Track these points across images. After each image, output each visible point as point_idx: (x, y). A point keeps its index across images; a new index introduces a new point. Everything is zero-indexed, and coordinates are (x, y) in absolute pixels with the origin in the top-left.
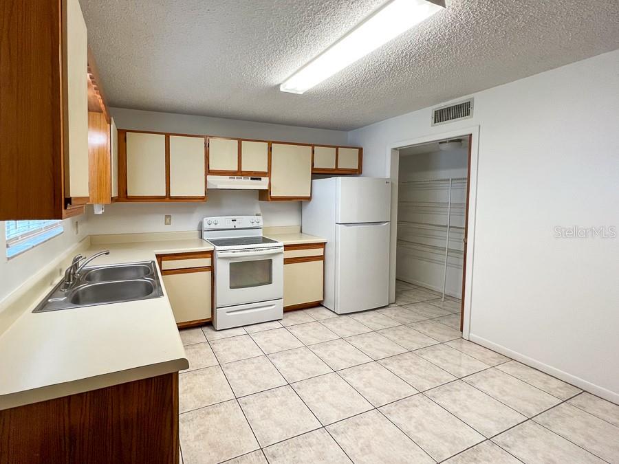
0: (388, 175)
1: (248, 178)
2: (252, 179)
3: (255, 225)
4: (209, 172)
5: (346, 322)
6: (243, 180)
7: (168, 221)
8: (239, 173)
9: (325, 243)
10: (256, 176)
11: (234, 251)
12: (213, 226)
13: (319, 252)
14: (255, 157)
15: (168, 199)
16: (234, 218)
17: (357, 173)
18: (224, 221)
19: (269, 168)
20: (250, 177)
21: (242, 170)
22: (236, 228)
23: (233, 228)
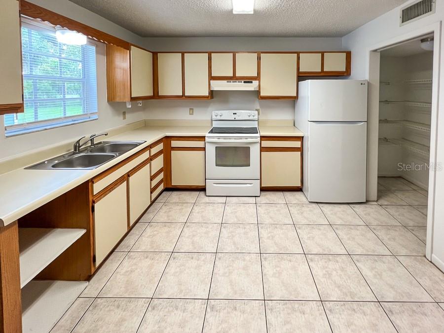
0: (366, 77)
1: (242, 82)
2: (244, 82)
3: (251, 118)
4: (212, 78)
5: (311, 211)
6: (237, 83)
7: (191, 112)
8: (234, 78)
9: (303, 137)
10: (248, 80)
11: (219, 138)
12: (219, 118)
13: (297, 144)
14: (246, 65)
15: (184, 97)
16: (234, 112)
17: (345, 74)
18: (227, 114)
19: (259, 73)
20: (243, 81)
21: (237, 76)
22: (236, 119)
23: (234, 119)
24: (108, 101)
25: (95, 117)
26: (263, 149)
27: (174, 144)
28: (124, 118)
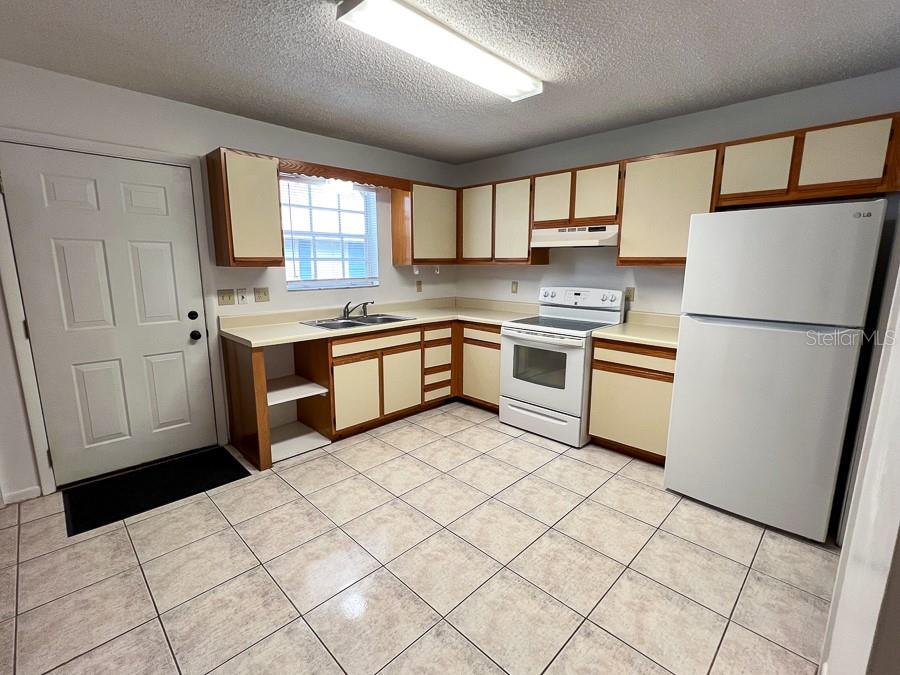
1: (585, 230)
2: (590, 230)
3: (607, 304)
4: (535, 225)
6: (577, 232)
7: (515, 288)
8: (571, 223)
10: (597, 224)
11: (520, 330)
12: (549, 300)
15: (495, 261)
16: (577, 290)
18: (564, 294)
19: (619, 209)
20: (587, 228)
21: (576, 217)
22: (578, 305)
23: (573, 304)
24: (394, 264)
25: (376, 283)
26: (594, 364)
27: (469, 333)
28: (419, 290)
